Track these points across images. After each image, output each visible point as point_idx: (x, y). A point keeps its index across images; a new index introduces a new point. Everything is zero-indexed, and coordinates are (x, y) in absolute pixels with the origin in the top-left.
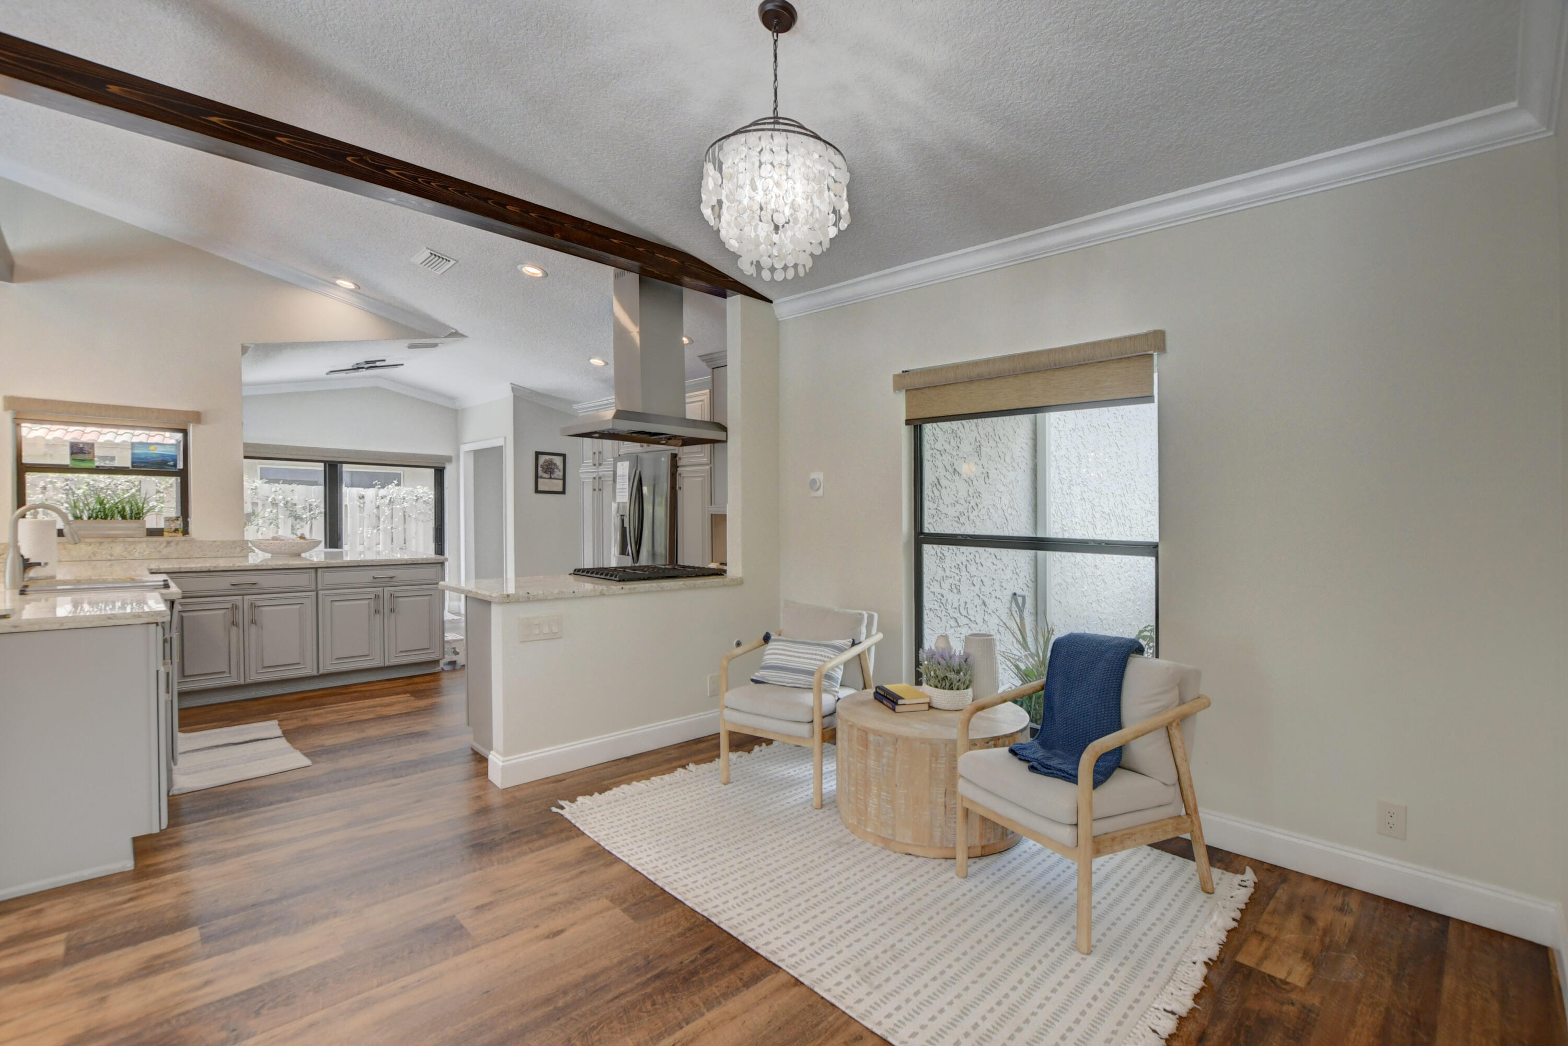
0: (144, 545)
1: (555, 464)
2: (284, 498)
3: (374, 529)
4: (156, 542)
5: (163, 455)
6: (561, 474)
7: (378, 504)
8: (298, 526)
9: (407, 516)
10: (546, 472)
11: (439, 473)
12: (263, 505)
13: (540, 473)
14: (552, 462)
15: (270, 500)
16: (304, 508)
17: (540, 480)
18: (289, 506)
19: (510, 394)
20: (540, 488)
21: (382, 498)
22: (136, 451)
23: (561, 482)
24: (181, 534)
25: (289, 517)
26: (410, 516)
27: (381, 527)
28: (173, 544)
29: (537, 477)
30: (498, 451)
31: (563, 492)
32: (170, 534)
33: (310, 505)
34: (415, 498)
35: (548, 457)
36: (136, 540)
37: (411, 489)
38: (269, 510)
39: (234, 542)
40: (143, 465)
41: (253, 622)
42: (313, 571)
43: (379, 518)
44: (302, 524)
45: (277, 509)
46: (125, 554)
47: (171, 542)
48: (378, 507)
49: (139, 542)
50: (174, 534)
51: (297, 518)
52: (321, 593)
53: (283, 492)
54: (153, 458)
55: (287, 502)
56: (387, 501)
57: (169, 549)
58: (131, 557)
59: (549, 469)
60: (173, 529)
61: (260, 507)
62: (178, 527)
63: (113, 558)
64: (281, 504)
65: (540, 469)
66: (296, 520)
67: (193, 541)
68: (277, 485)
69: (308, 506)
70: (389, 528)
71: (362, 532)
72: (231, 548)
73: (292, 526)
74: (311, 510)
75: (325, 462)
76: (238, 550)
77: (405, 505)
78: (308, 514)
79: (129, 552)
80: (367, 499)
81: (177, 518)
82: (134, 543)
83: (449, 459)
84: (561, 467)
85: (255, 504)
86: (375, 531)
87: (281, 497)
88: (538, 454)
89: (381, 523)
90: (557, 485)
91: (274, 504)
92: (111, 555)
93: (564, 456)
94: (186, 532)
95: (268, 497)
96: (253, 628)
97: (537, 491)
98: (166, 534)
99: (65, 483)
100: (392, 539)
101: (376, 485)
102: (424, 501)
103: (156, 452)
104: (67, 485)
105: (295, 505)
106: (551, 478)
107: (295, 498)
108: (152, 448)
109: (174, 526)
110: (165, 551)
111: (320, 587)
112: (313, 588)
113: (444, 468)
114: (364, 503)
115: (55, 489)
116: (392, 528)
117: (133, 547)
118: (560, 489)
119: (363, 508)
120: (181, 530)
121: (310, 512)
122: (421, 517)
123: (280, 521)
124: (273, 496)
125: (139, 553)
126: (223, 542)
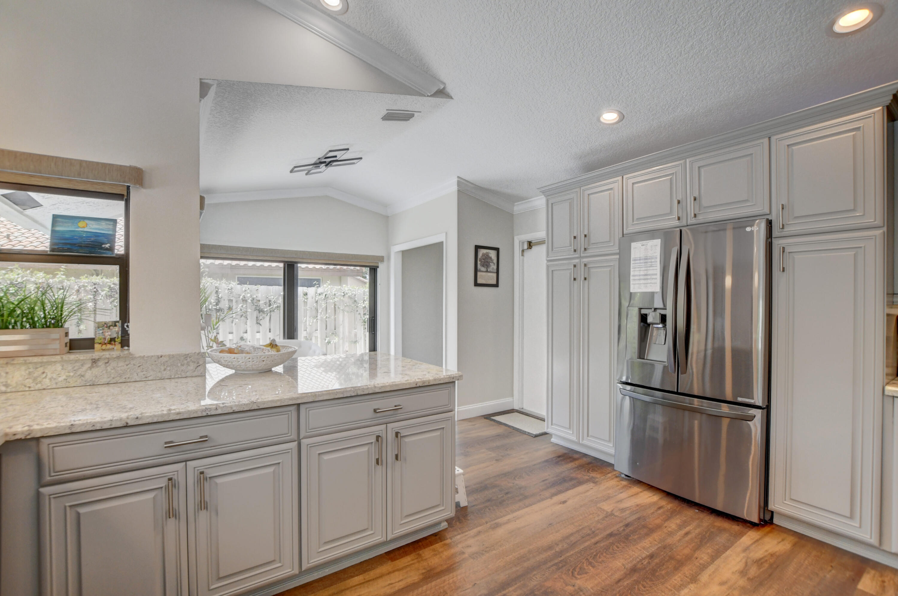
0: (59, 367)
1: (491, 258)
2: (251, 296)
3: (314, 319)
4: (77, 361)
5: (97, 235)
6: (495, 267)
7: (317, 299)
8: (261, 318)
9: (337, 308)
10: (483, 266)
11: (374, 270)
12: (237, 302)
13: (479, 266)
14: (488, 256)
15: (241, 297)
16: (265, 304)
17: (479, 274)
18: (255, 302)
19: (455, 188)
20: (480, 281)
21: (320, 295)
22: (58, 229)
23: (495, 275)
24: (118, 346)
25: (255, 310)
26: (339, 308)
27: (319, 317)
28: (100, 363)
29: (476, 270)
30: (438, 248)
31: (497, 285)
32: (104, 347)
33: (270, 301)
34: (343, 294)
35: (485, 251)
36: (45, 359)
37: (339, 287)
38: (241, 305)
39: (186, 356)
40: (66, 247)
41: (203, 505)
42: (293, 408)
43: (317, 310)
44: (264, 315)
45: (247, 304)
46: (29, 382)
47: (98, 360)
48: (317, 302)
49: (49, 363)
50: (109, 346)
51: (261, 311)
52: (304, 442)
53: (251, 291)
54: (81, 237)
55: (253, 299)
56: (323, 297)
57: (96, 371)
58: (39, 386)
59: (486, 262)
60: (108, 338)
61: (234, 303)
62: (115, 335)
63: (9, 390)
64: (249, 301)
65: (479, 262)
66: (259, 312)
67: (131, 357)
68: (246, 285)
69: (268, 302)
70: (325, 317)
71: (306, 321)
72: (182, 365)
73: (257, 318)
74: (270, 305)
75: (284, 262)
76: (192, 366)
77: (336, 299)
78: (268, 308)
79: (35, 379)
80: (309, 296)
81: (115, 324)
82: (42, 364)
83: (381, 259)
84: (495, 261)
85: (230, 301)
86: (315, 320)
87: (249, 295)
88: (477, 248)
89: (319, 314)
90: (491, 278)
91: (244, 300)
92: (7, 385)
93: (497, 250)
94: (125, 342)
95: (240, 295)
96: (203, 514)
97: (476, 284)
98: (97, 346)
99: (93, 287)
100: (326, 326)
101: (315, 284)
102: (349, 296)
103: (86, 230)
104: (95, 288)
105: (259, 301)
106: (487, 271)
107: (260, 296)
108: (81, 224)
109: (108, 335)
110: (89, 375)
111: (303, 434)
112: (294, 436)
113: (378, 267)
114: (307, 299)
115: (86, 291)
116: (326, 318)
117: (41, 370)
118: (494, 282)
119: (307, 302)
120: (118, 340)
121: (269, 306)
122: (347, 309)
123: (248, 313)
124: (244, 294)
125: (50, 379)
126: (171, 357)
